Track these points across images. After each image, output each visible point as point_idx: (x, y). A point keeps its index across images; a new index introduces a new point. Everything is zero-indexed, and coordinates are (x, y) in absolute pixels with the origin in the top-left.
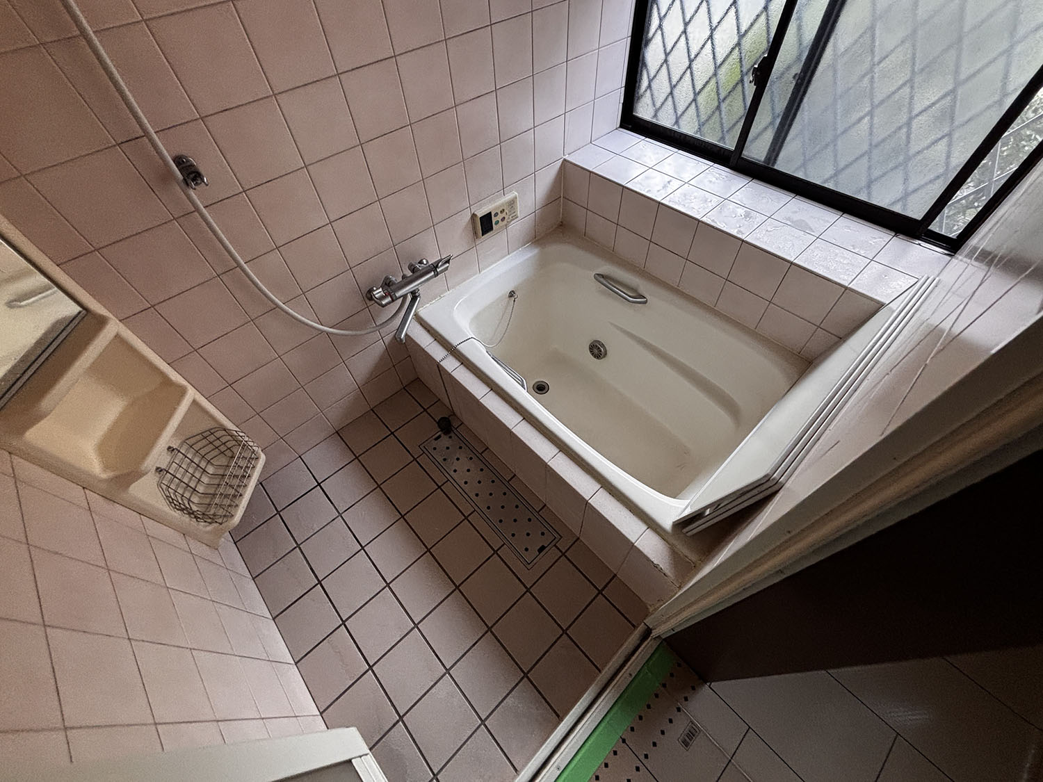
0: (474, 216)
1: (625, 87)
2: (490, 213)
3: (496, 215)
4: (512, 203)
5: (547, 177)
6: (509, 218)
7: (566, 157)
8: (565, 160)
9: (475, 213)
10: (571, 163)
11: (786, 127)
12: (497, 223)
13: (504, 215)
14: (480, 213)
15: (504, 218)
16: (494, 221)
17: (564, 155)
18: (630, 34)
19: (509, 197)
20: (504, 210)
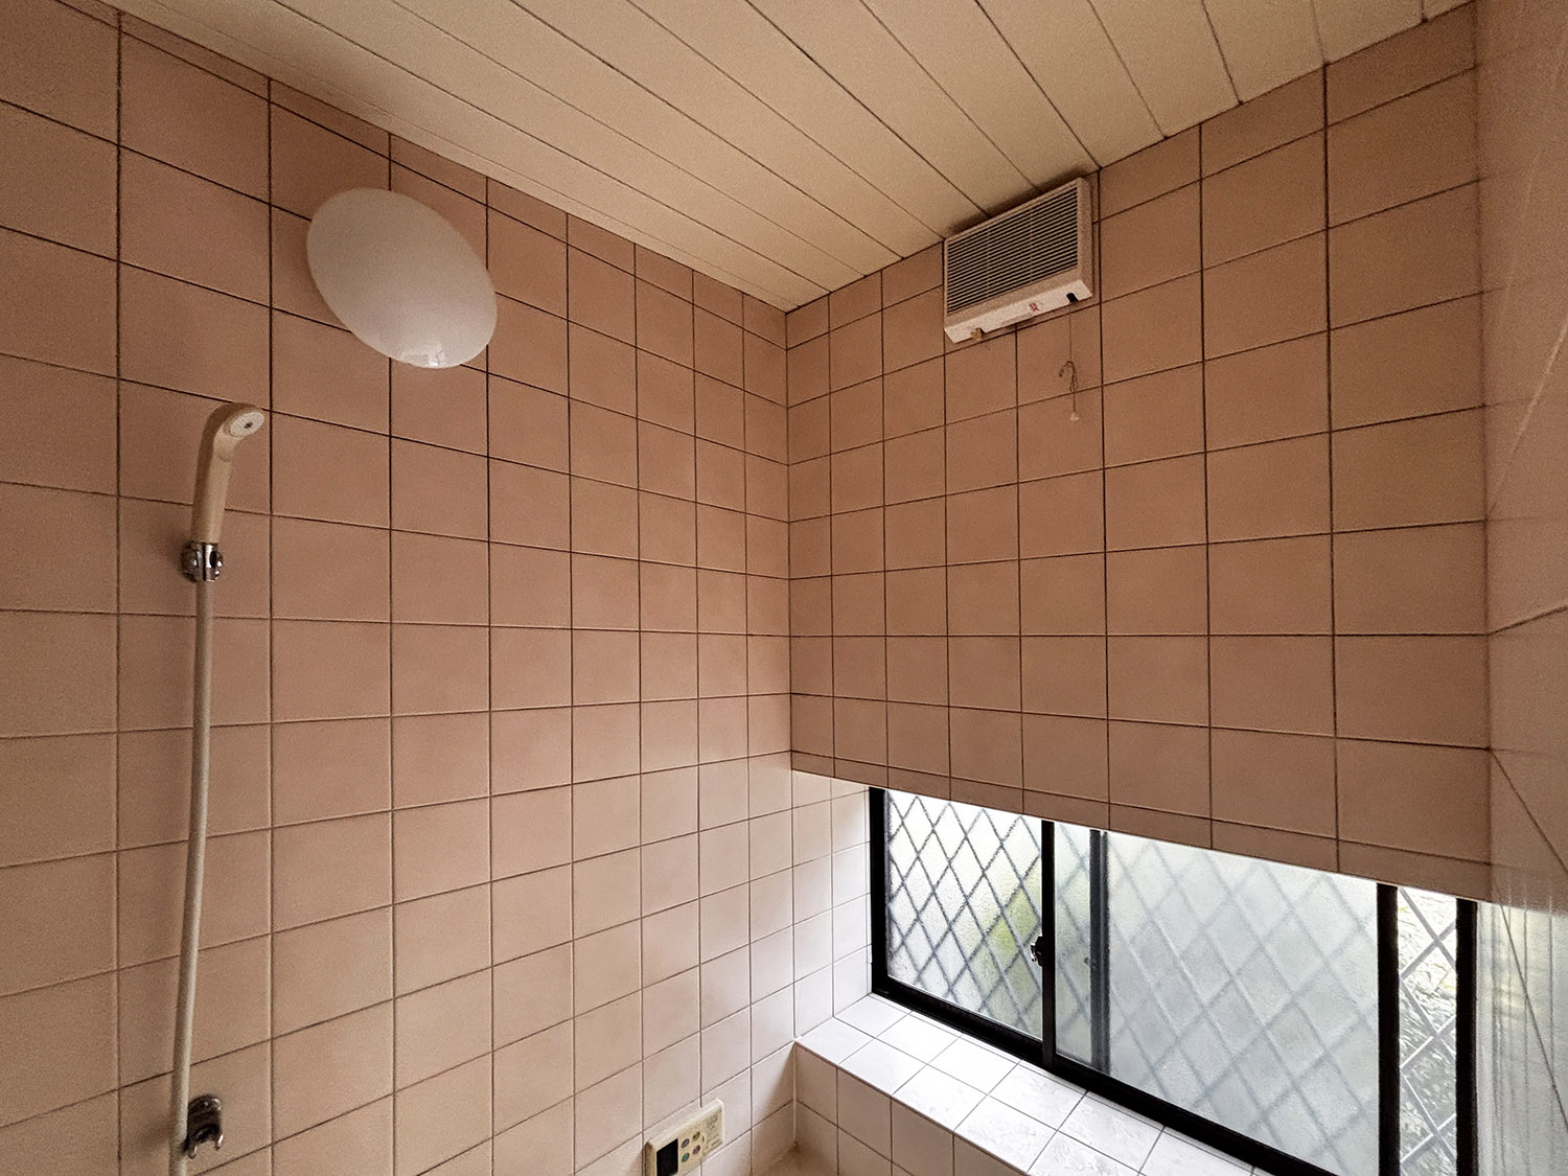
0: (648, 1147)
1: (872, 944)
2: (676, 1140)
3: (686, 1143)
4: (713, 1121)
5: (770, 1072)
6: (707, 1147)
7: (799, 1040)
8: (796, 1044)
9: (651, 1142)
10: (806, 1050)
11: (1103, 1021)
12: (686, 1157)
13: (699, 1142)
14: (659, 1144)
15: (699, 1148)
16: (681, 1153)
17: (795, 1036)
18: (869, 891)
19: (709, 1109)
20: (699, 1133)
